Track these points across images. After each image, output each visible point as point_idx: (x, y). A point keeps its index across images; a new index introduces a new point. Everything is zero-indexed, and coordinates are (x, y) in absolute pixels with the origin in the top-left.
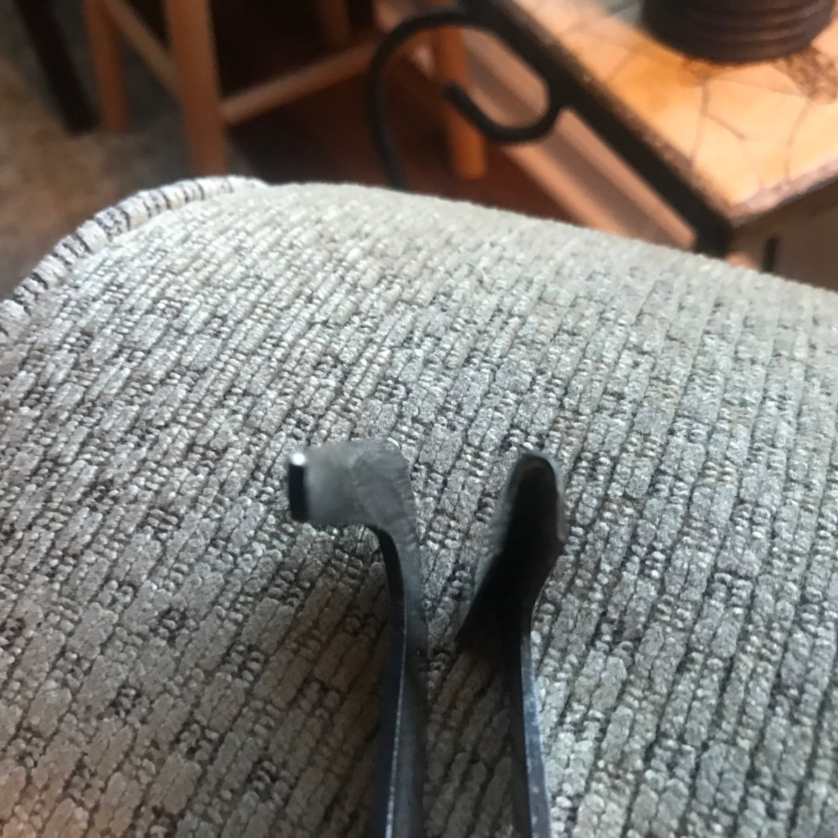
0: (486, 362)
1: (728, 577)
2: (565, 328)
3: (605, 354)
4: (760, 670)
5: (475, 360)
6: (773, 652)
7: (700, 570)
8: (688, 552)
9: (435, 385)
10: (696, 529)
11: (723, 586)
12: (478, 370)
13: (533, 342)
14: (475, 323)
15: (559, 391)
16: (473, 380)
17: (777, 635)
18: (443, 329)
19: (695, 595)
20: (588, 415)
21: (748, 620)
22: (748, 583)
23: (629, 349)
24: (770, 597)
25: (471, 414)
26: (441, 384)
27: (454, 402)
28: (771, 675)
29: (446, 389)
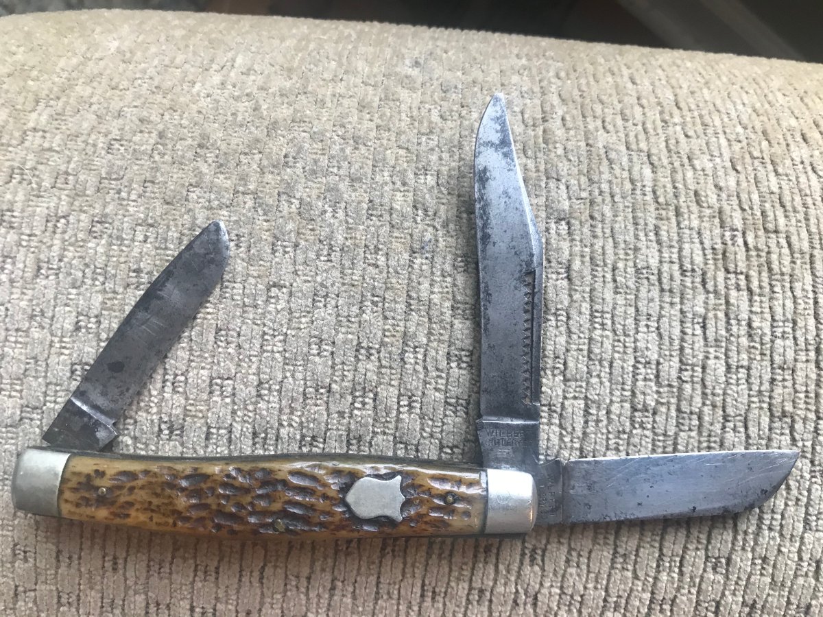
0: (49, 269)
1: (219, 381)
2: (96, 219)
3: (124, 236)
4: (245, 429)
5: (43, 271)
6: (250, 417)
7: (204, 381)
8: (195, 371)
9: (22, 300)
10: (198, 356)
11: (218, 388)
12: (47, 277)
13: (77, 241)
14: (36, 236)
15: (101, 279)
16: (45, 288)
17: (251, 407)
18: (15, 248)
19: (205, 396)
20: (123, 293)
21: (234, 403)
22: (230, 382)
23: (140, 225)
24: (242, 387)
25: (50, 314)
26: (26, 297)
27: (38, 310)
28: (250, 430)
29: (31, 300)
